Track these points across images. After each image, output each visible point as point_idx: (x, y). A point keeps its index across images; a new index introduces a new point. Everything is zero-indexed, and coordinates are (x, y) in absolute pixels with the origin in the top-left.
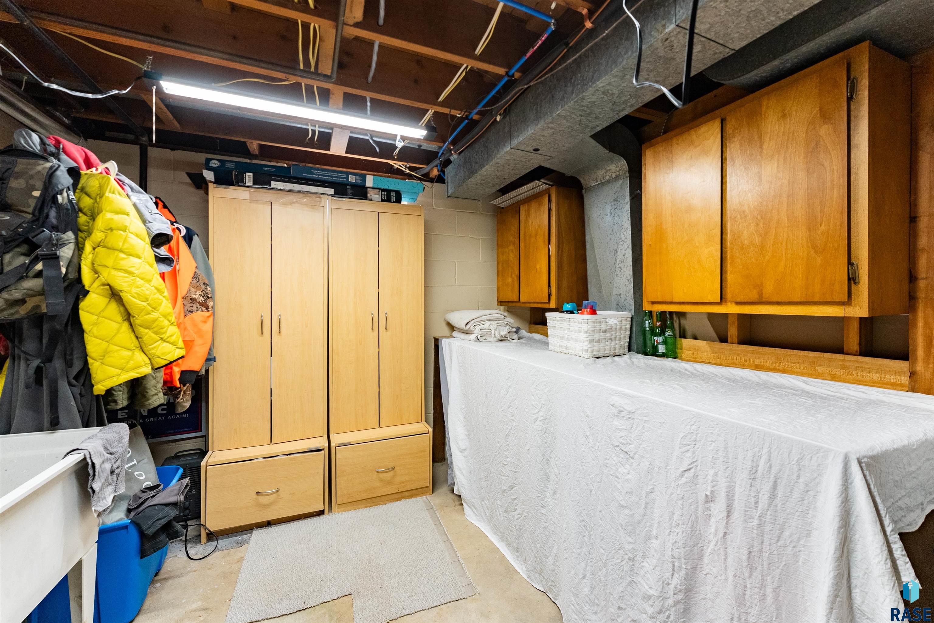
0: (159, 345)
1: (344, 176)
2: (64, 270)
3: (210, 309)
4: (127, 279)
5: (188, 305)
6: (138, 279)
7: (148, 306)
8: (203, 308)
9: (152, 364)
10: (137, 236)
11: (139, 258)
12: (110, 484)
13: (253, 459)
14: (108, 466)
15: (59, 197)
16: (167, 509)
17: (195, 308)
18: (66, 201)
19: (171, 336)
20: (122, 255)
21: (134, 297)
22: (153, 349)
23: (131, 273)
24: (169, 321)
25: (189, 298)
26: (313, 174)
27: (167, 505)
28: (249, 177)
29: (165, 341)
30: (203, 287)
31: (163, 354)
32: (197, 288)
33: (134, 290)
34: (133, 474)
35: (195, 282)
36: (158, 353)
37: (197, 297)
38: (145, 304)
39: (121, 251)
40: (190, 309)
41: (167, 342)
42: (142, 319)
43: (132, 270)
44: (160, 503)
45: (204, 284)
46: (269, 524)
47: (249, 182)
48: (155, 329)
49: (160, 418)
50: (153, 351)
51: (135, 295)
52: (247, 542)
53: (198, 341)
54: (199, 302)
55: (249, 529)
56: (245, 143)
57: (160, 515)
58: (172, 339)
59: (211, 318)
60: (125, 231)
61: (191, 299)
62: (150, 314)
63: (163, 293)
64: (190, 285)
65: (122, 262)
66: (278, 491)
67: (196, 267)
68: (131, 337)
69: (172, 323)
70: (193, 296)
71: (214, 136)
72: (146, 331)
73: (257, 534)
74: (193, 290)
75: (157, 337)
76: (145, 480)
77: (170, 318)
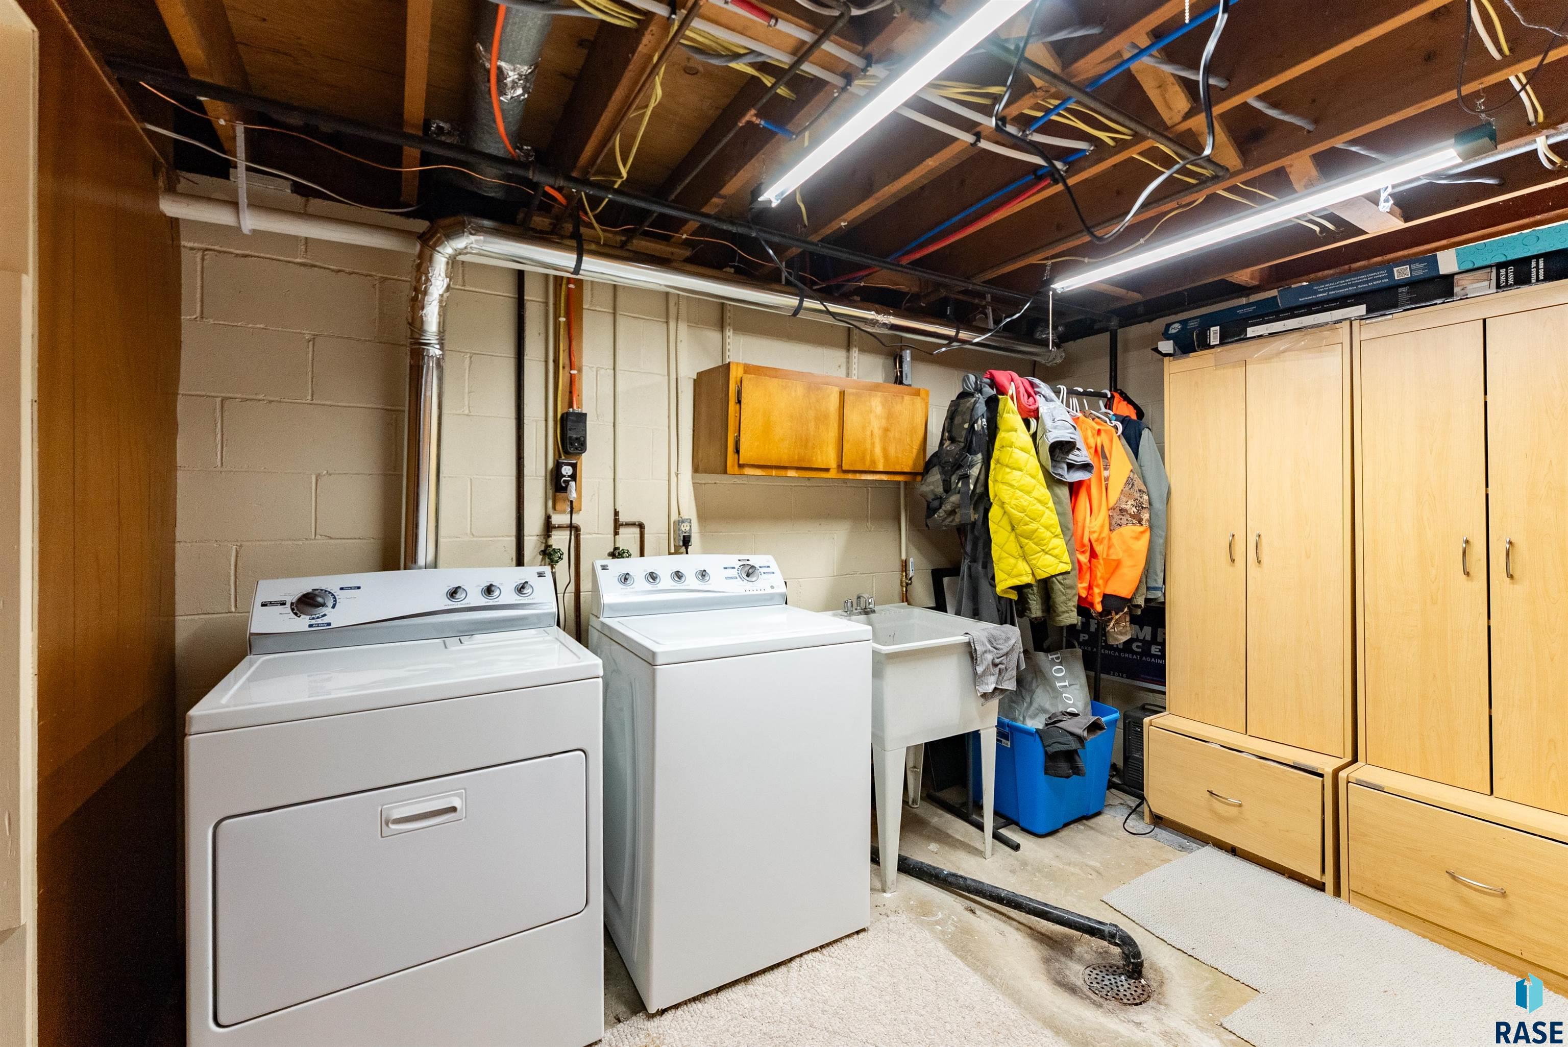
0: (1040, 557)
1: (1383, 273)
2: (972, 487)
3: (1144, 523)
4: (1009, 492)
5: (1117, 517)
6: (1018, 491)
7: (1026, 517)
8: (1134, 521)
9: (1033, 574)
10: (1022, 450)
11: (1021, 470)
12: (993, 675)
13: (1208, 742)
14: (989, 657)
15: (976, 425)
16: (1070, 738)
17: (1124, 521)
18: (980, 428)
19: (1054, 549)
20: (1008, 470)
21: (1012, 508)
22: (1034, 559)
23: (1011, 486)
24: (1052, 533)
25: (1118, 509)
26: (1317, 292)
27: (1072, 734)
28: (1214, 334)
29: (1046, 553)
30: (1137, 495)
31: (1043, 566)
32: (1130, 496)
33: (1013, 502)
34: (1061, 694)
35: (1127, 489)
36: (1039, 564)
37: (1128, 507)
38: (1022, 515)
39: (1007, 466)
40: (1119, 522)
41: (1050, 554)
42: (1021, 529)
43: (1014, 483)
44: (1065, 728)
45: (1140, 491)
46: (1233, 851)
47: (1214, 338)
48: (1035, 540)
49: (1135, 657)
50: (1034, 562)
51: (1014, 507)
52: (1191, 851)
53: (1127, 562)
54: (1130, 514)
55: (1203, 839)
56: (1224, 281)
57: (1060, 740)
58: (1055, 552)
59: (1148, 535)
60: (1011, 447)
61: (1120, 510)
62: (1028, 525)
63: (1047, 504)
64: (1121, 493)
65: (1007, 477)
66: (1240, 805)
67: (1131, 471)
68: (1016, 546)
69: (1056, 536)
70: (1123, 506)
71: (1180, 289)
72: (1027, 541)
73: (1209, 850)
74: (1124, 499)
75: (1038, 549)
76: (1073, 705)
77: (1053, 530)
